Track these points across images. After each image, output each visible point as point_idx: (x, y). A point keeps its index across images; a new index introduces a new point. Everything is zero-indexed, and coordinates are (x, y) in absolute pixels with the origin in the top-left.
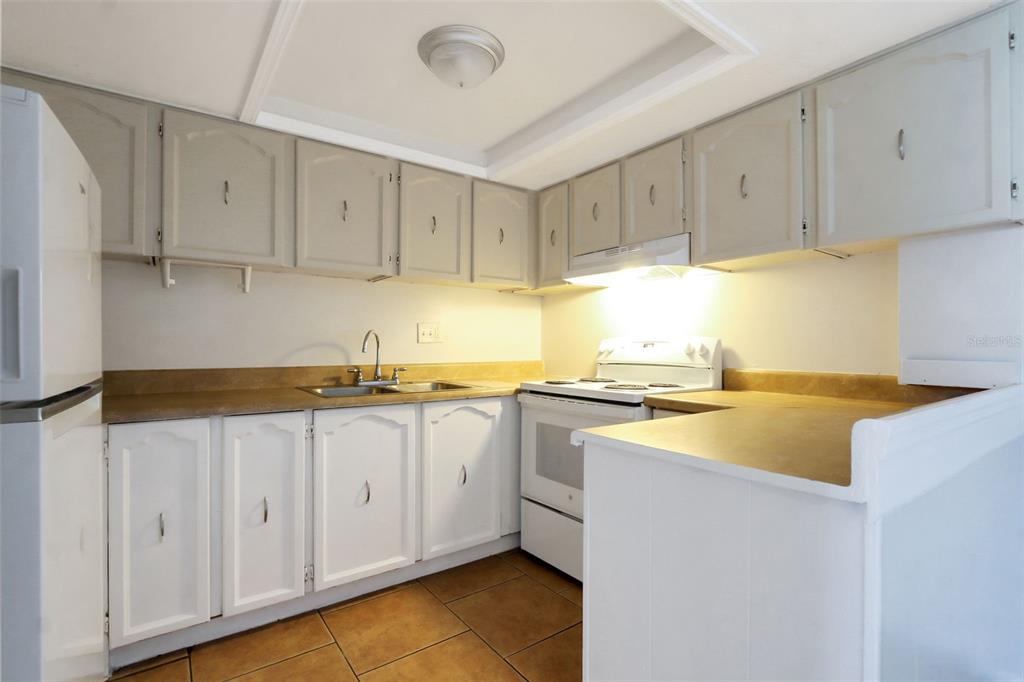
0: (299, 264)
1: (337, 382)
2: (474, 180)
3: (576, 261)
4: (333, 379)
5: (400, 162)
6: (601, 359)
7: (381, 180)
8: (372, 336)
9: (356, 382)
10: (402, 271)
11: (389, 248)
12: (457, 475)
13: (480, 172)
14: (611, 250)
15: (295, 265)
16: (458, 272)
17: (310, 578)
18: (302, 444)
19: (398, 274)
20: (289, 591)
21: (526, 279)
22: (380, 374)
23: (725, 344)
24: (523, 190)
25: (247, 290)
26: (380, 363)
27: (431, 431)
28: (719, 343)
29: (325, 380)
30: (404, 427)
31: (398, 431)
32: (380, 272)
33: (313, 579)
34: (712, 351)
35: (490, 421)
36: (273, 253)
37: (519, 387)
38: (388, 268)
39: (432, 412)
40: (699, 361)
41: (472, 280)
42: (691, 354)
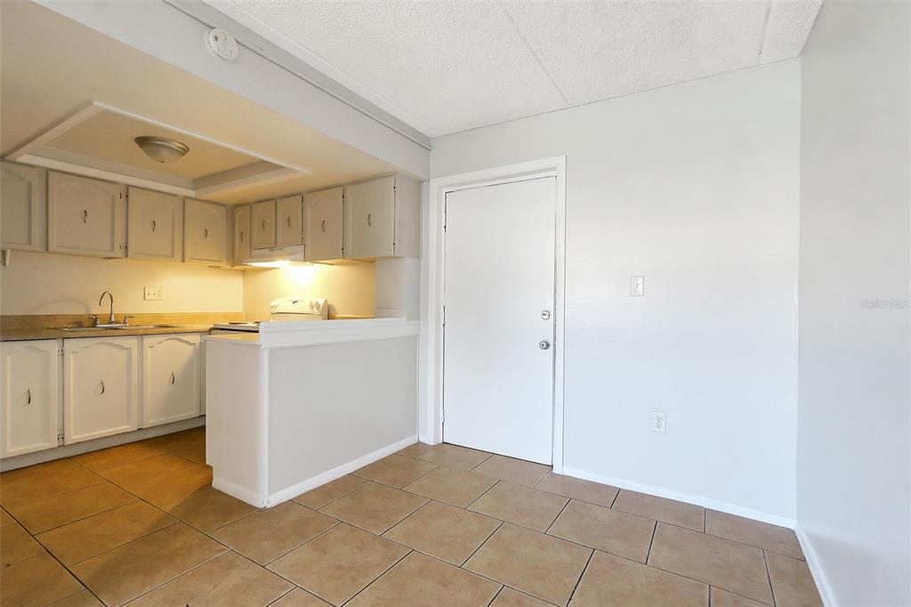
0: (50, 249)
1: (79, 325)
2: (185, 198)
3: (254, 253)
4: (76, 323)
5: (128, 187)
6: (272, 310)
7: (113, 198)
8: (107, 296)
9: (94, 325)
10: (129, 254)
11: (119, 240)
12: (168, 377)
13: (191, 193)
14: (272, 249)
15: (47, 250)
16: (173, 256)
17: (62, 437)
18: (55, 359)
19: (127, 256)
20: (46, 444)
21: (224, 260)
22: (113, 319)
23: (329, 302)
24: (223, 205)
25: (7, 263)
26: (114, 312)
27: (148, 352)
28: (326, 301)
29: (69, 323)
30: (129, 349)
31: (125, 352)
32: (112, 255)
33: (63, 438)
34: (321, 305)
35: (192, 347)
36: (30, 241)
37: (212, 326)
38: (119, 252)
39: (148, 341)
40: (315, 311)
41: (184, 261)
42: (312, 307)
